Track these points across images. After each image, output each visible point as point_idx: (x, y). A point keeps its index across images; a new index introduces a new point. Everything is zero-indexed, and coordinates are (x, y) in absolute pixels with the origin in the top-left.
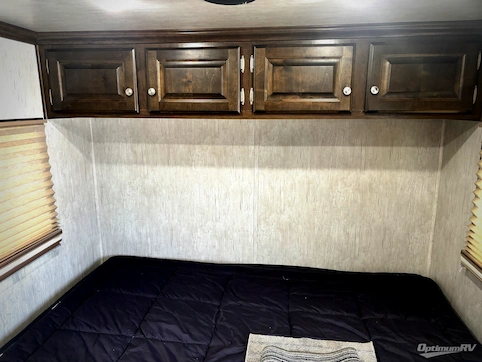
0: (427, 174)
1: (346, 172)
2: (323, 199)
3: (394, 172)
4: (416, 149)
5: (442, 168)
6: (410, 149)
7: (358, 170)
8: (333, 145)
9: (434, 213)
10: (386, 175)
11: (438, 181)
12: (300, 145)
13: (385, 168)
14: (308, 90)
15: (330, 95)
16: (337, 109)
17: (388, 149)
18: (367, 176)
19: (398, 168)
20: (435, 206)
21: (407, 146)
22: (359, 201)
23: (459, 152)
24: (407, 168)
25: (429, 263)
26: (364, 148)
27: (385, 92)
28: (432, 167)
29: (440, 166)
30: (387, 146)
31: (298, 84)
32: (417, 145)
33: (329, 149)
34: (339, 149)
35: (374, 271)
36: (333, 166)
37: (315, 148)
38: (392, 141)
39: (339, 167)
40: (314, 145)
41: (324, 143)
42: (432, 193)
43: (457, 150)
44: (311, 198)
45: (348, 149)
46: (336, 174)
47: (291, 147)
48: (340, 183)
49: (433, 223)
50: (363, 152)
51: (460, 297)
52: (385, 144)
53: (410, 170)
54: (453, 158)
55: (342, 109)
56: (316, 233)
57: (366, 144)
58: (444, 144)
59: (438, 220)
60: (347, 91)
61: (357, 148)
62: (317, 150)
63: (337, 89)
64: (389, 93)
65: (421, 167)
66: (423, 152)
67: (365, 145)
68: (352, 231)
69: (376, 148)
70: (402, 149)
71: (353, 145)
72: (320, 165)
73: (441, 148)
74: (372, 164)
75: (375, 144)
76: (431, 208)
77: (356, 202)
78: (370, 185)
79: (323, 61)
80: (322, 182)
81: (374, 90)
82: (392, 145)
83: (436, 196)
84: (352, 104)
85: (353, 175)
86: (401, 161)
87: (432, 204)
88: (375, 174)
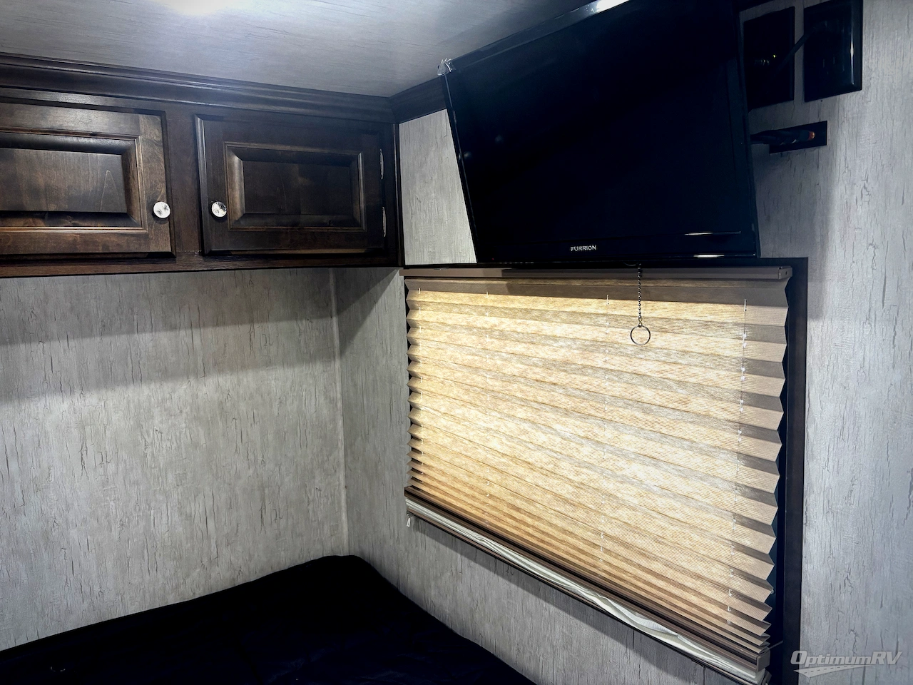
0: (318, 367)
1: (167, 387)
2: (123, 454)
3: (263, 373)
4: (294, 324)
5: (342, 353)
6: (284, 325)
7: (192, 380)
8: (130, 332)
9: (341, 436)
10: (249, 380)
11: (338, 378)
12: (46, 338)
13: (244, 367)
14: (65, 207)
15: (122, 217)
16: (144, 249)
17: (245, 329)
18: (210, 388)
19: (269, 364)
20: (340, 423)
21: (279, 320)
22: (203, 441)
23: (368, 322)
24: (286, 362)
25: (345, 530)
26: (197, 333)
27: (239, 214)
28: (324, 354)
29: (337, 350)
30: (242, 323)
31: (35, 192)
32: (294, 316)
33: (121, 341)
34: (145, 340)
35: (253, 578)
36: (137, 378)
37: (87, 341)
38: (249, 314)
39: (150, 379)
40: (83, 335)
41: (106, 330)
42: (332, 401)
43: (364, 318)
44: (92, 458)
45: (164, 338)
46: (145, 393)
47: (22, 347)
48: (156, 411)
49: (342, 453)
50: (197, 341)
51: (413, 571)
52: (237, 321)
53: (291, 365)
54: (359, 334)
55: (153, 249)
56: (115, 534)
57: (200, 324)
58: (339, 312)
59: (349, 446)
60: (162, 210)
61: (182, 333)
62: (93, 346)
63: (136, 205)
64: (245, 216)
65: (309, 358)
66: (308, 329)
67: (199, 326)
68: (197, 508)
69: (220, 330)
70: (271, 327)
71: (173, 328)
72: (106, 378)
73: (335, 319)
74: (218, 364)
75: (218, 322)
76: (335, 429)
77: (196, 445)
78: (221, 403)
79: (92, 141)
80: (115, 418)
81: (217, 210)
82: (252, 321)
83: (340, 404)
84: (174, 238)
85: (182, 390)
86: (273, 349)
87: (334, 420)
88: (226, 381)
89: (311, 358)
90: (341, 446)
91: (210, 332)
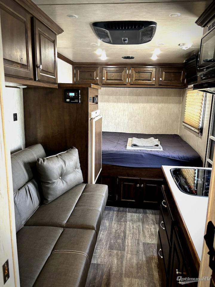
0: (178, 105)
1: (155, 104)
2: (148, 112)
8: (151, 96)
11: (181, 107)
13: (166, 103)
17: (167, 97)
18: (161, 105)
19: (170, 103)
20: (180, 114)
22: (159, 113)
24: (172, 103)
25: (179, 132)
27: (164, 80)
28: (179, 103)
31: (142, 77)
34: (153, 97)
38: (168, 95)
42: (179, 110)
44: (145, 112)
45: (156, 97)
46: (152, 105)
48: (153, 107)
50: (160, 98)
53: (173, 104)
55: (153, 84)
56: (146, 123)
60: (154, 79)
61: (158, 97)
62: (147, 98)
63: (151, 79)
66: (177, 98)
68: (156, 122)
69: (163, 97)
70: (171, 97)
73: (182, 97)
74: (162, 102)
77: (157, 113)
78: (162, 108)
79: (148, 71)
80: (148, 107)
81: (161, 79)
84: (155, 83)
85: (157, 105)
86: (171, 101)
87: (179, 114)
88: (163, 105)
89: (177, 103)
90: (180, 118)
91: (162, 97)
